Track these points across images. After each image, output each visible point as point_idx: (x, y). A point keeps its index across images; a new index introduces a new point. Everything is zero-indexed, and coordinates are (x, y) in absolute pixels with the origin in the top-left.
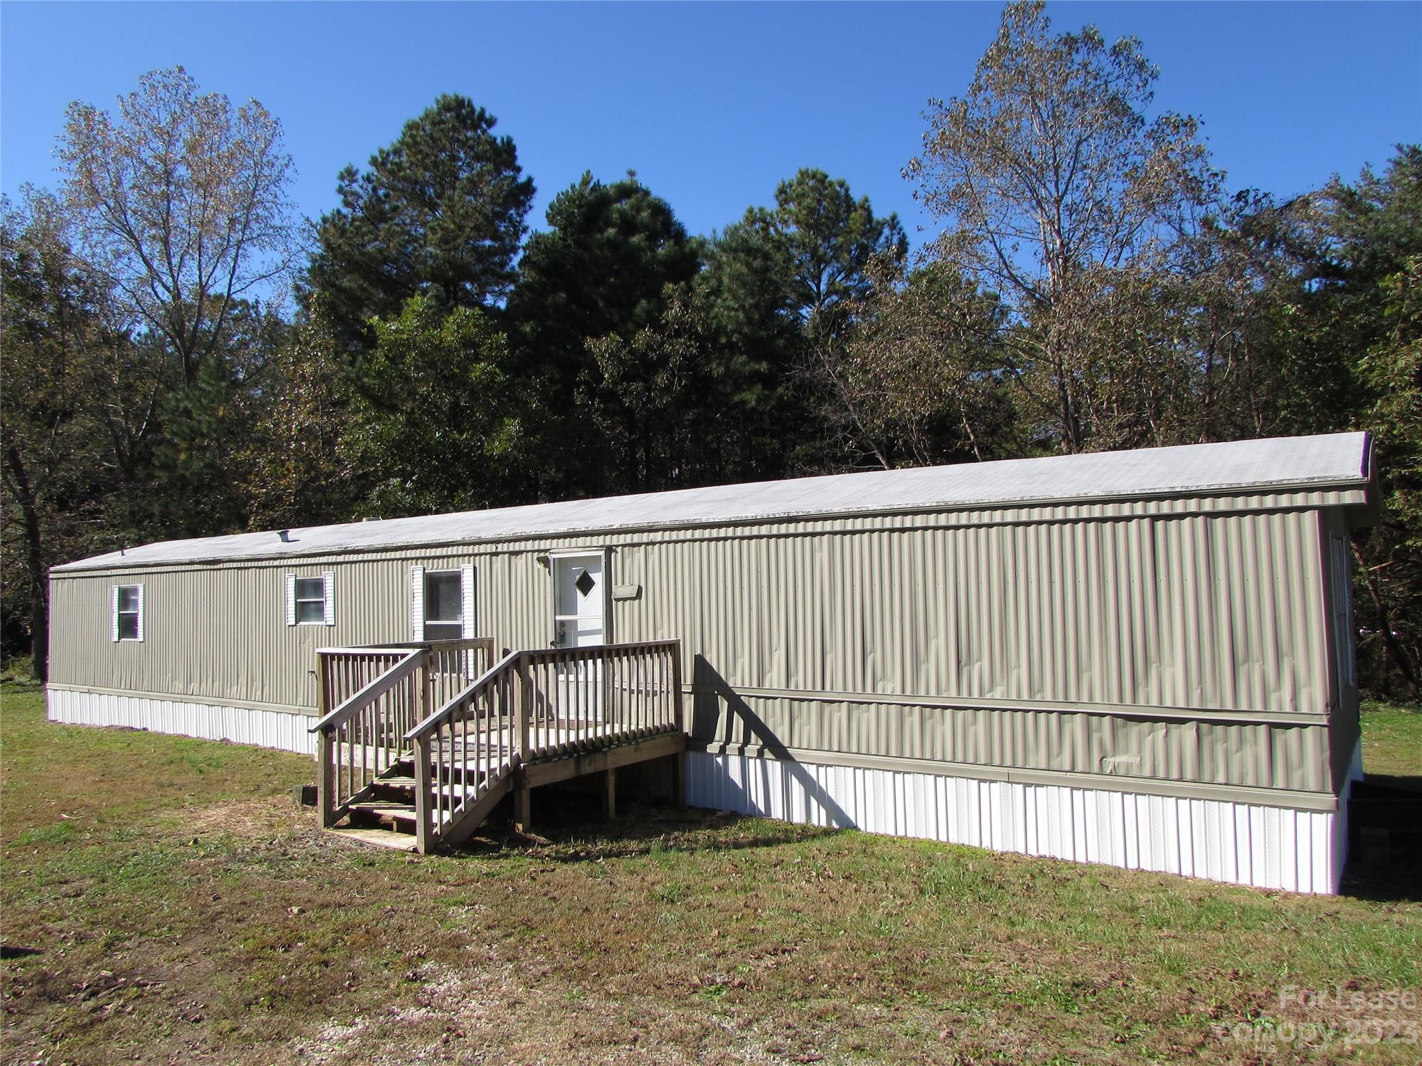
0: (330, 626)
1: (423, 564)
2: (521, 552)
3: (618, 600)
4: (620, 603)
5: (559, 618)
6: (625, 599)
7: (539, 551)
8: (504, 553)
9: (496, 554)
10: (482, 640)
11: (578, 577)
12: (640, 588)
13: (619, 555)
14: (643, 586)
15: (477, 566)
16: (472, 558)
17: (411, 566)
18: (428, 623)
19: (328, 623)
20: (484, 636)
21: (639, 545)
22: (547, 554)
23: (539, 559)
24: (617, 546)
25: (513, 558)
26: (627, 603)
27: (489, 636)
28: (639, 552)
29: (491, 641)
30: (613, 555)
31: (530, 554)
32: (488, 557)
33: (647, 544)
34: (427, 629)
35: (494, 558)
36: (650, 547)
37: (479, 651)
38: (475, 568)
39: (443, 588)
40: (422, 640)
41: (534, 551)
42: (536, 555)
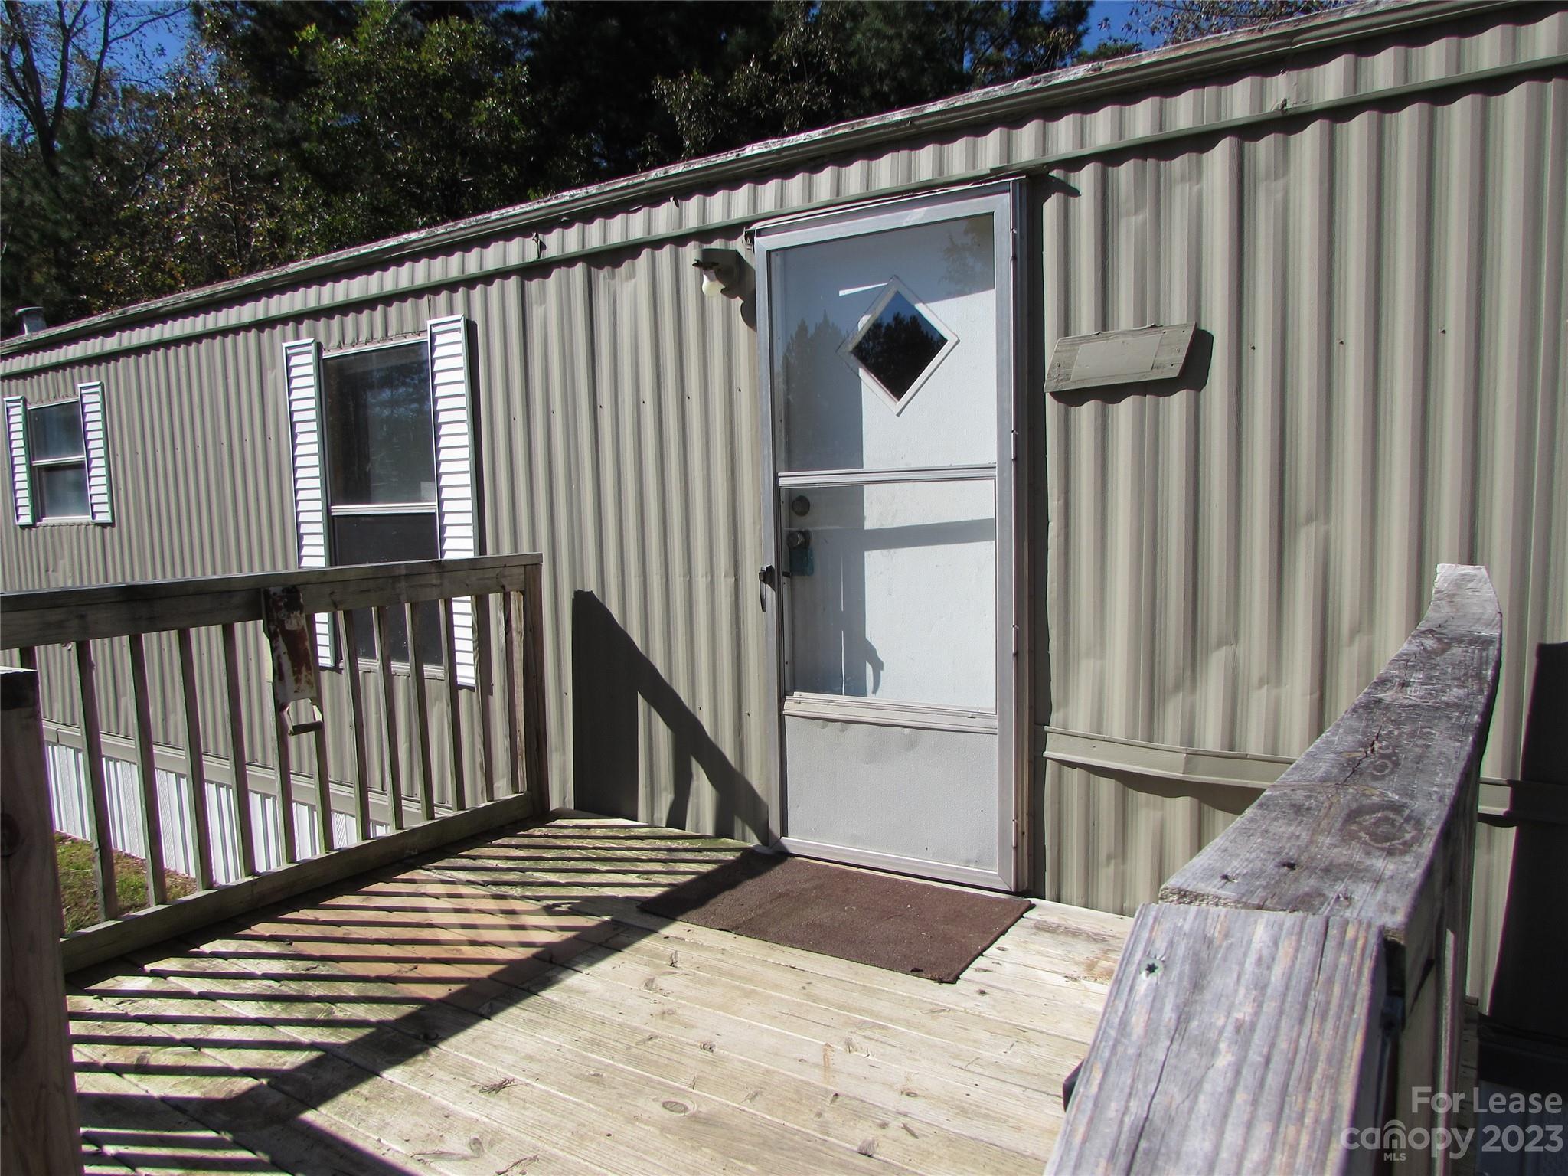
0: (104, 525)
1: (313, 333)
2: (627, 252)
3: (1072, 398)
4: (1087, 412)
5: (787, 481)
6: (1111, 393)
7: (703, 235)
8: (569, 261)
9: (539, 269)
10: (503, 564)
11: (864, 322)
12: (1201, 343)
13: (1085, 207)
14: (1218, 325)
15: (478, 318)
16: (460, 295)
17: (282, 340)
18: (339, 510)
19: (99, 518)
20: (506, 550)
21: (1201, 141)
22: (739, 245)
23: (706, 263)
24: (1074, 164)
25: (602, 275)
26: (1125, 410)
27: (525, 549)
28: (1198, 174)
29: (532, 567)
30: (1050, 207)
31: (665, 253)
32: (513, 282)
33: (1249, 131)
34: (335, 527)
35: (534, 285)
36: (1264, 147)
37: (494, 600)
38: (471, 328)
39: (380, 405)
40: (320, 563)
41: (680, 240)
42: (691, 252)
